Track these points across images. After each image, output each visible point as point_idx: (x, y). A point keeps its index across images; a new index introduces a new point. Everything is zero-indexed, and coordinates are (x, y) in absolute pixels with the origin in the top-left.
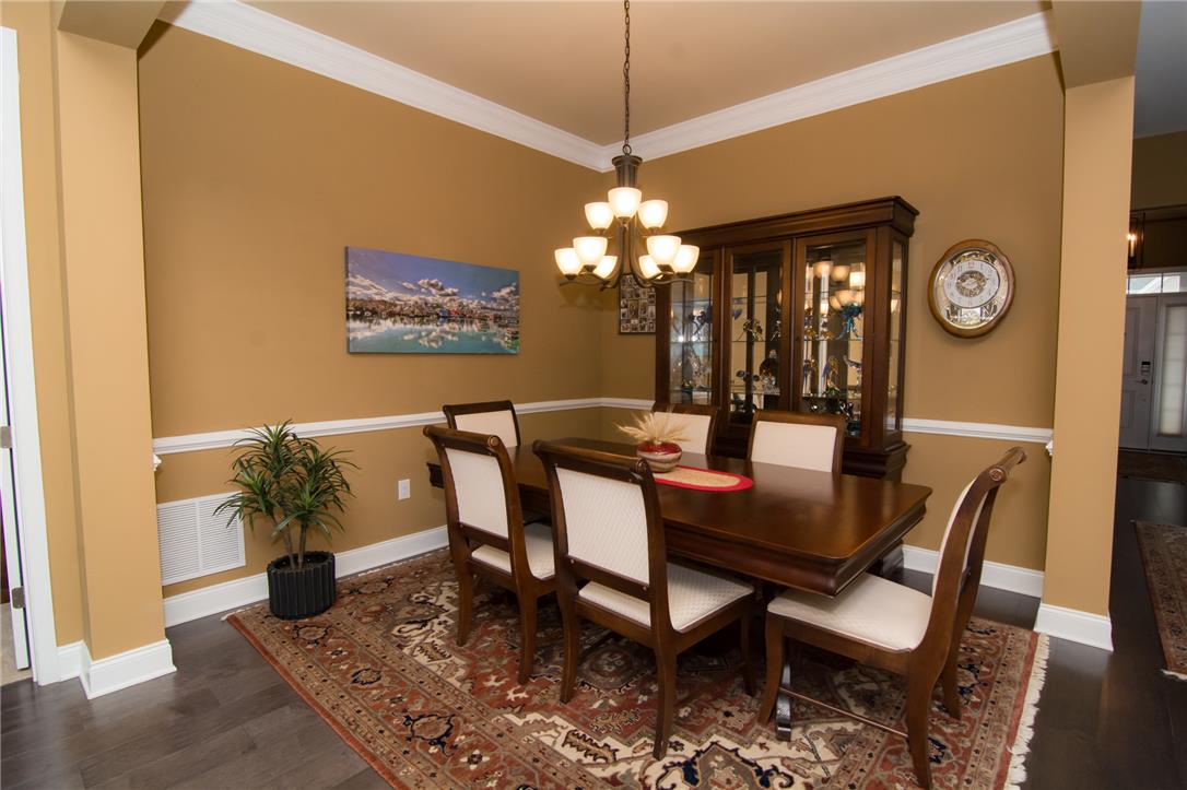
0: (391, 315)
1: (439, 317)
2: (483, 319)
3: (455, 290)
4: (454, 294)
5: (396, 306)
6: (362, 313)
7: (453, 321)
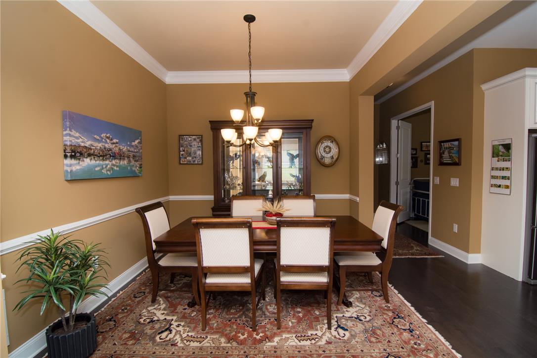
0: (89, 155)
1: (111, 156)
2: (128, 157)
3: (117, 141)
4: (117, 143)
5: (91, 149)
6: (75, 154)
7: (117, 158)
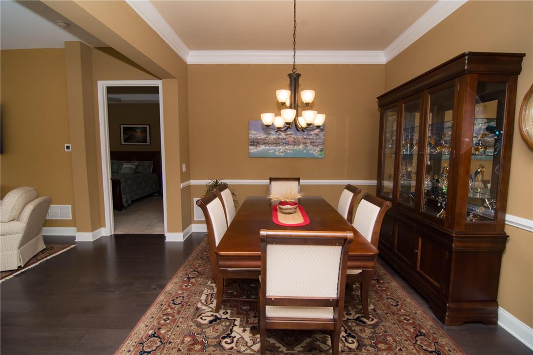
0: (264, 143)
1: (284, 143)
2: (305, 143)
3: (291, 132)
5: (266, 140)
7: (290, 145)
